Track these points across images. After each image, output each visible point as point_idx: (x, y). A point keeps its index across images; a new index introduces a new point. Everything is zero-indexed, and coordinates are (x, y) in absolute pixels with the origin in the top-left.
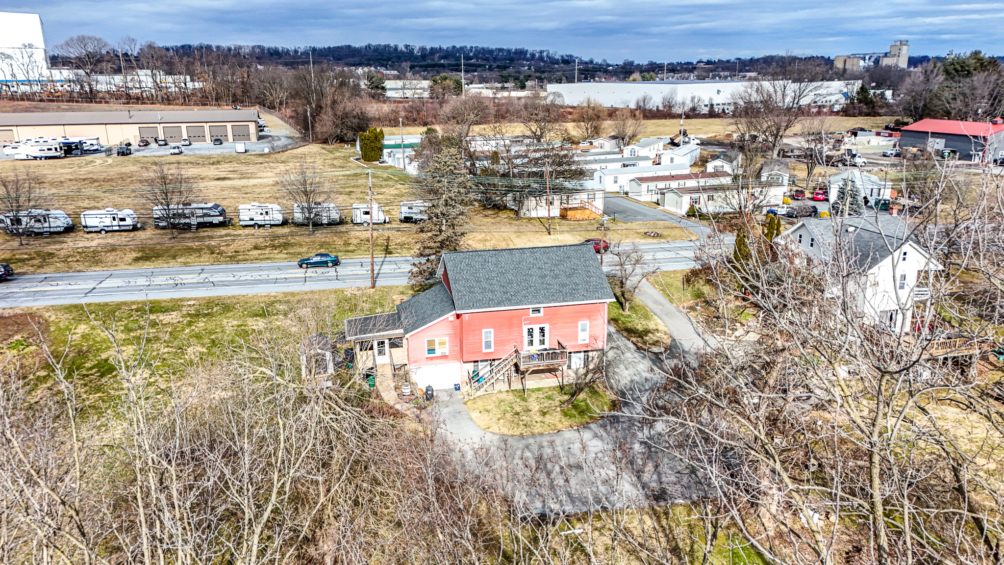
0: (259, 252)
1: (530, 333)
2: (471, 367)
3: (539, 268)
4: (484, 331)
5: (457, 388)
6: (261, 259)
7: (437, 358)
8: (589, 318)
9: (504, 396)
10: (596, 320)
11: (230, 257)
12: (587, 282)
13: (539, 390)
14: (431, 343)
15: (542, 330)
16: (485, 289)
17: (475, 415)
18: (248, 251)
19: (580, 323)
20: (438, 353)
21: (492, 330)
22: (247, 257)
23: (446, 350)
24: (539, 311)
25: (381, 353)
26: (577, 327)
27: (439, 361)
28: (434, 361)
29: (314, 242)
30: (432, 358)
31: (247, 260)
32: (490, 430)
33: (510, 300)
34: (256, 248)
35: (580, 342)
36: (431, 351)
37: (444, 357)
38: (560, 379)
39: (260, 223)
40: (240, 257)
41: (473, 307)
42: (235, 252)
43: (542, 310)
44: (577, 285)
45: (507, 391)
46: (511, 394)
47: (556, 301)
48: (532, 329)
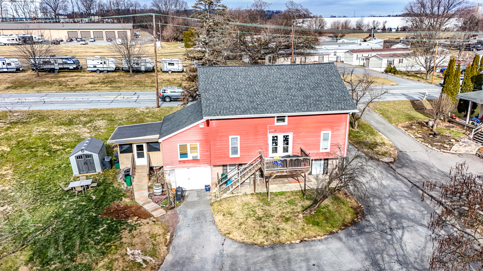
0: (92, 85)
1: (275, 140)
2: (220, 170)
3: (285, 82)
4: (230, 137)
5: (208, 189)
6: (92, 90)
7: (189, 161)
8: (332, 128)
9: (248, 199)
10: (338, 130)
11: (71, 88)
12: (330, 94)
13: (282, 193)
14: (183, 147)
15: (286, 139)
16: (232, 98)
17: (218, 218)
18: (85, 85)
19: (322, 132)
20: (190, 157)
21: (238, 137)
22: (83, 88)
23: (198, 154)
24: (283, 120)
25: (140, 155)
26: (319, 136)
27: (191, 164)
28: (187, 165)
29: (131, 81)
30: (184, 162)
31: (82, 90)
32: (231, 236)
33: (256, 109)
34: (91, 83)
35: (321, 151)
36: (184, 154)
37: (195, 160)
38: (302, 184)
39: (100, 69)
40: (78, 88)
41: (220, 114)
42: (76, 85)
43: (286, 119)
44: (321, 97)
45: (252, 194)
46: (255, 197)
47: (301, 111)
48: (276, 137)
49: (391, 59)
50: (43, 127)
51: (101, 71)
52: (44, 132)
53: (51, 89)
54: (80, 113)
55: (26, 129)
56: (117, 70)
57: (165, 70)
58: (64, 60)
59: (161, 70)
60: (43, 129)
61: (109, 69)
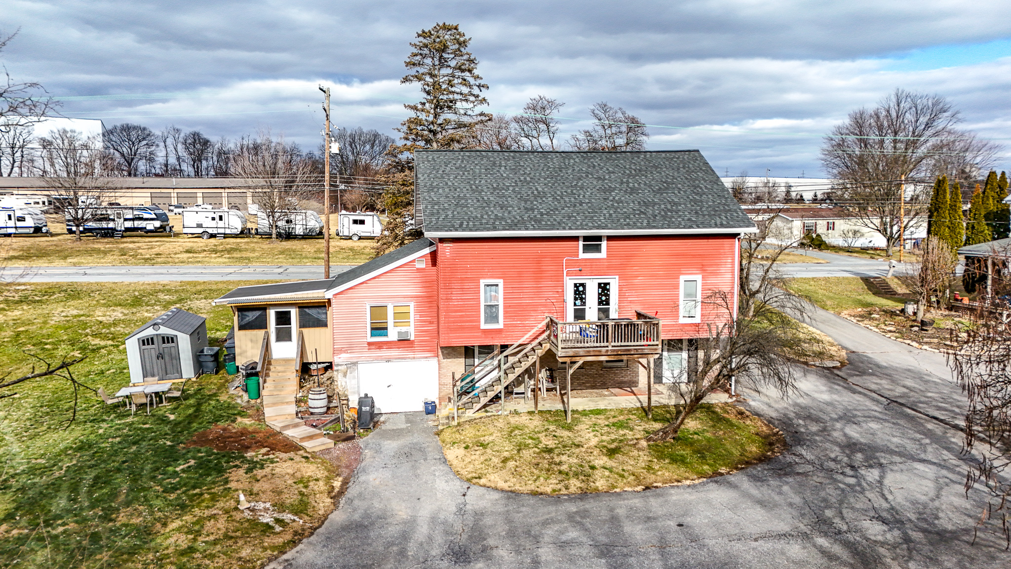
0: (191, 255)
1: (580, 292)
2: (458, 365)
4: (483, 282)
5: (431, 409)
6: (188, 263)
7: (389, 345)
8: (702, 269)
9: (524, 419)
10: (715, 274)
11: (146, 260)
13: (598, 412)
14: (378, 311)
15: (604, 289)
17: (454, 454)
18: (176, 254)
19: (683, 278)
20: (393, 335)
21: (500, 282)
22: (170, 260)
23: (411, 330)
24: (597, 249)
25: (283, 336)
26: (677, 287)
27: (394, 353)
28: (385, 353)
30: (379, 346)
31: (169, 262)
32: (483, 481)
33: (538, 221)
34: (188, 251)
35: (682, 321)
36: (379, 329)
37: (404, 342)
38: (644, 399)
39: (210, 231)
40: (159, 260)
41: (461, 228)
42: (157, 254)
43: (604, 244)
45: (531, 413)
46: (537, 417)
47: (634, 226)
48: (583, 285)
49: (810, 222)
50: (77, 308)
51: (213, 236)
52: (75, 316)
53: (102, 261)
54: (161, 287)
55: (40, 311)
56: (244, 233)
57: (346, 233)
58: (136, 212)
59: (338, 235)
60: (75, 312)
61: (228, 231)
